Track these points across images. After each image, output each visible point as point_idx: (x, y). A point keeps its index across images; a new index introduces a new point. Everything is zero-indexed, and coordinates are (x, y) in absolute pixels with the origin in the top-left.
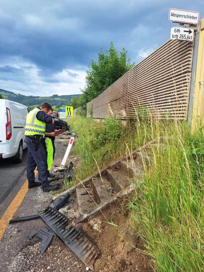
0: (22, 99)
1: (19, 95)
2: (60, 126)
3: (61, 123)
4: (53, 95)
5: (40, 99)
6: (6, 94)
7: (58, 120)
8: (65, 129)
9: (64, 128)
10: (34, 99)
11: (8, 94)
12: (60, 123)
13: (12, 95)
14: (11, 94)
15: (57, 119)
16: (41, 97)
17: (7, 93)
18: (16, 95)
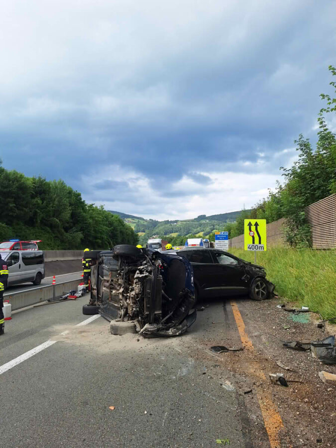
0: (155, 226)
1: (151, 221)
2: (242, 283)
3: (248, 273)
4: (198, 217)
5: (179, 223)
6: (134, 221)
7: (235, 262)
8: (263, 294)
9: (258, 293)
10: (171, 225)
11: (136, 221)
12: (242, 273)
13: (142, 222)
14: (140, 220)
15: (232, 260)
16: (181, 221)
17: (135, 219)
18: (146, 221)
